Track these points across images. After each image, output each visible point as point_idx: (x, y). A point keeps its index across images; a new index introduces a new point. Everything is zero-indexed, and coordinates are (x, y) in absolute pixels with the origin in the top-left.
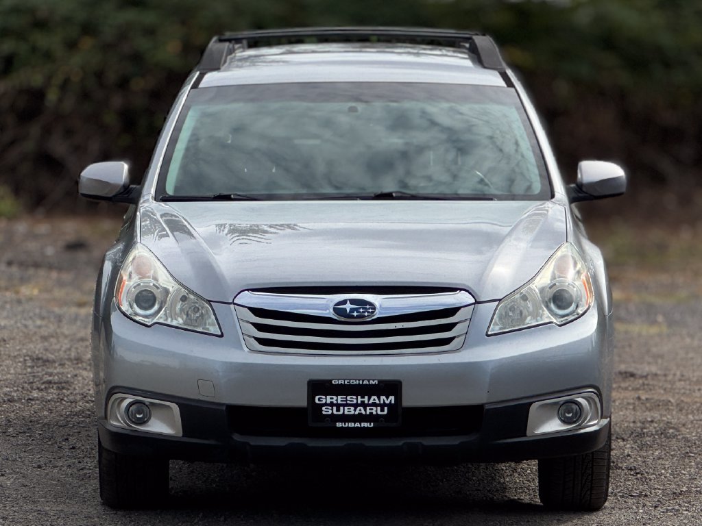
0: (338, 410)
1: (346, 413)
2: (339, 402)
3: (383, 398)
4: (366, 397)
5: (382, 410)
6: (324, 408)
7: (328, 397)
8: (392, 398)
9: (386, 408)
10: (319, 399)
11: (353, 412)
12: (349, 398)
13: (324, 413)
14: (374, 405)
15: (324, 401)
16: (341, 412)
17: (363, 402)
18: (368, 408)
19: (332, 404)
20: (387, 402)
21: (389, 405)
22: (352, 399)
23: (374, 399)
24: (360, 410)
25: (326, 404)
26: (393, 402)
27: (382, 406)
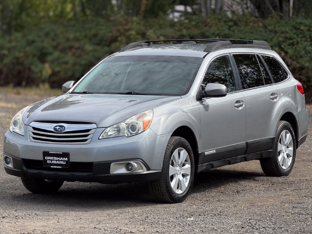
0: (52, 162)
1: (54, 163)
2: (52, 159)
3: (64, 158)
4: (59, 158)
5: (64, 163)
6: (48, 161)
7: (49, 157)
8: (67, 159)
9: (65, 162)
10: (46, 158)
11: (56, 163)
12: (54, 158)
13: (48, 162)
14: (62, 160)
15: (47, 159)
16: (52, 163)
17: (58, 159)
18: (60, 162)
19: (50, 160)
20: (65, 160)
21: (66, 161)
22: (56, 158)
23: (61, 159)
24: (58, 162)
25: (48, 160)
26: (67, 160)
27: (64, 161)
